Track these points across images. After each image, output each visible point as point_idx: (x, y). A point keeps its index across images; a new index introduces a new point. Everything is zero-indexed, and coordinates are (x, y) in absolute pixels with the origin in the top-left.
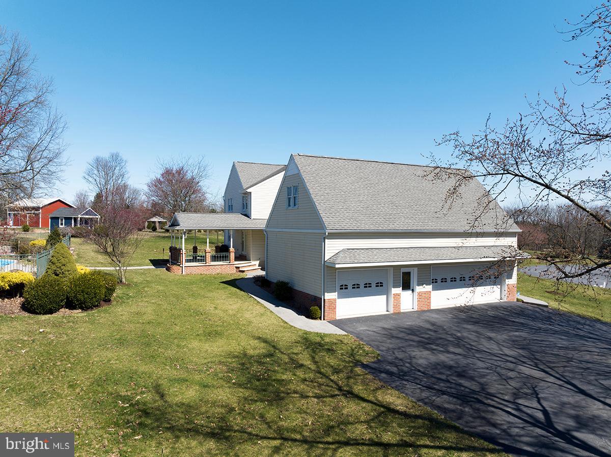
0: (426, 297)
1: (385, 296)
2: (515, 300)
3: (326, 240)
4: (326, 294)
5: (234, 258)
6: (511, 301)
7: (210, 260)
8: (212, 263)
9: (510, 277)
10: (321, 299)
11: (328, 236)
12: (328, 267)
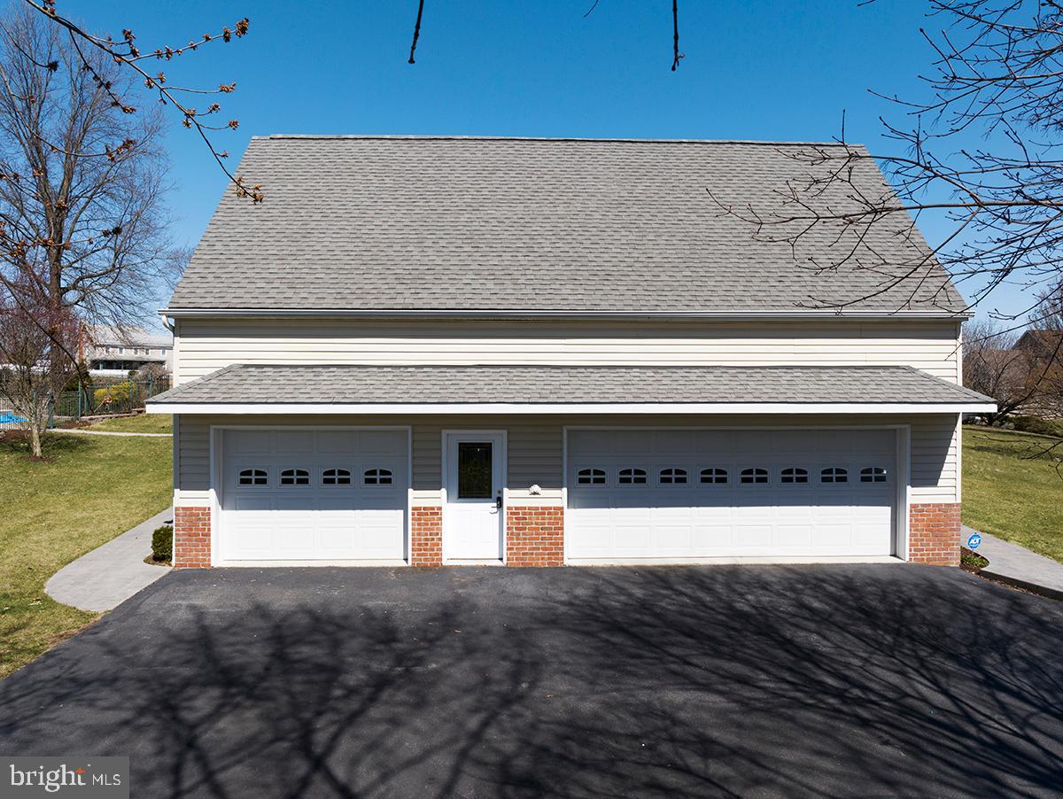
2: (955, 562)
6: (937, 563)
9: (929, 477)
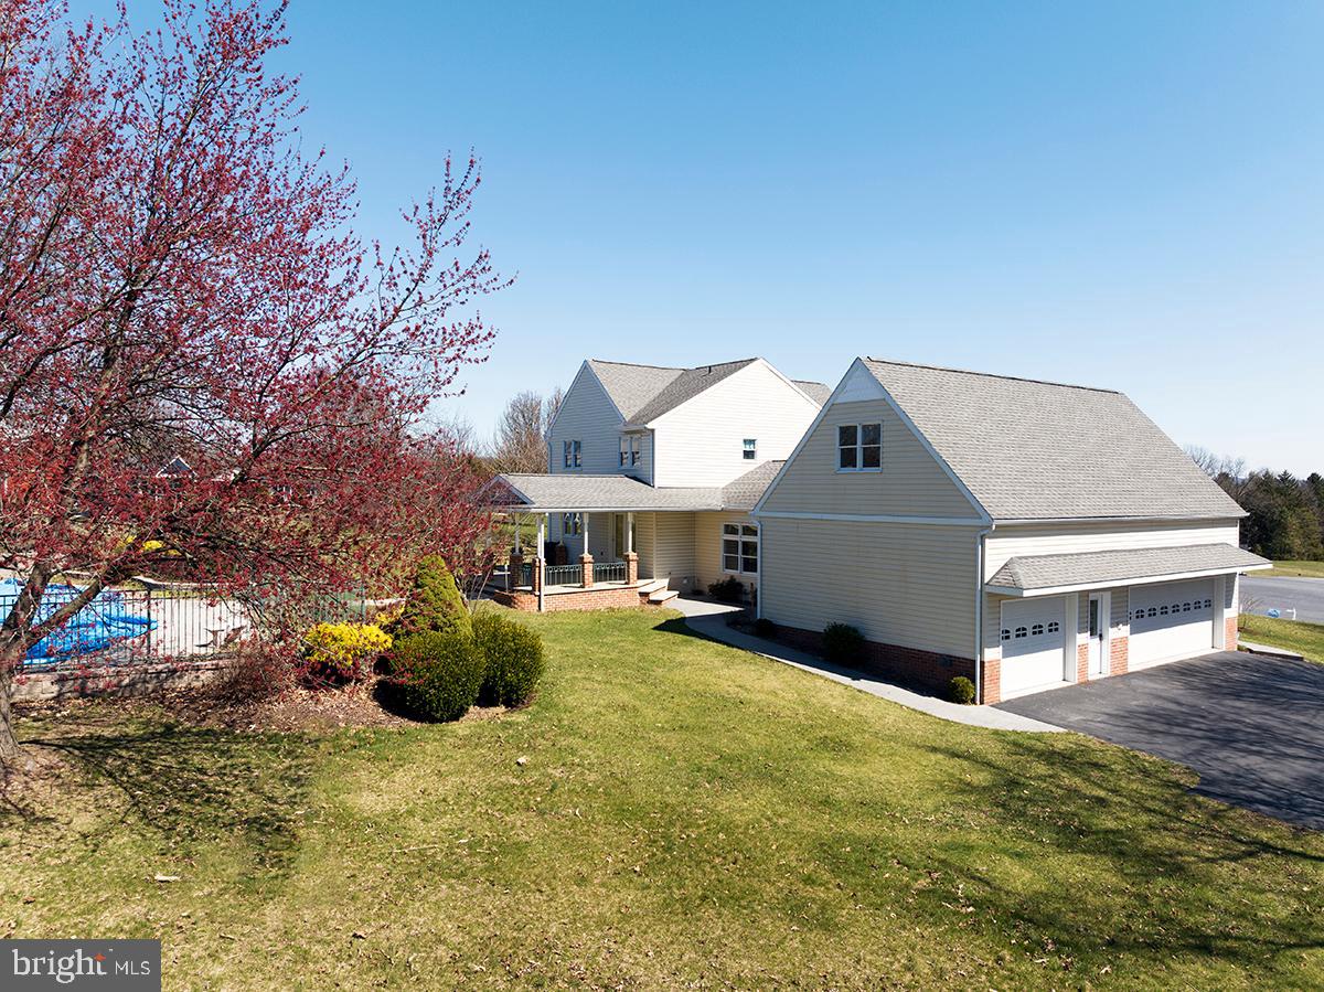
0: (1120, 650)
1: (1062, 649)
2: (1236, 649)
3: (987, 541)
4: (986, 651)
5: (636, 574)
7: (591, 579)
8: (595, 584)
9: (1228, 605)
10: (974, 661)
11: (995, 531)
12: (990, 595)
